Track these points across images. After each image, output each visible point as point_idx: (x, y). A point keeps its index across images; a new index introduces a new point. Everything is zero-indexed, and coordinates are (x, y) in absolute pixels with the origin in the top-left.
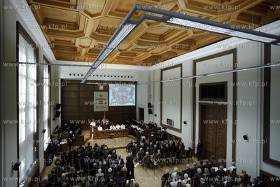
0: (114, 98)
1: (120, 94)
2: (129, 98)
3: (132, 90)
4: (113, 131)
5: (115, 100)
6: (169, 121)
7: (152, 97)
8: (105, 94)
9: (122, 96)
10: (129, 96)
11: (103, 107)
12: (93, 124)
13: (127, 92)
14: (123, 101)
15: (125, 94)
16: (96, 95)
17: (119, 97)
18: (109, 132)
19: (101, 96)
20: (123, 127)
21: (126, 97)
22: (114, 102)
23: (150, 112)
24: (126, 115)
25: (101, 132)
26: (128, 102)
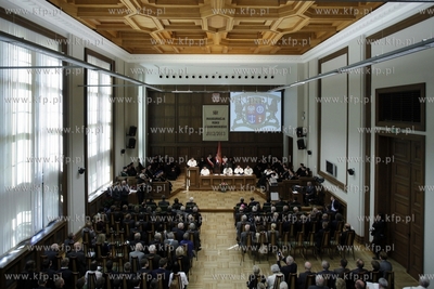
0: (240, 117)
1: (251, 109)
2: (269, 118)
3: (274, 102)
4: (227, 179)
5: (241, 121)
6: (330, 166)
7: (306, 115)
8: (222, 110)
9: (255, 113)
10: (268, 114)
11: (219, 134)
12: (192, 163)
13: (264, 105)
14: (257, 122)
15: (260, 109)
16: (207, 111)
17: (248, 116)
18: (220, 180)
19: (215, 113)
20: (249, 172)
21: (263, 115)
22: (239, 125)
23: (302, 145)
24: (264, 149)
25: (205, 179)
26: (267, 124)
